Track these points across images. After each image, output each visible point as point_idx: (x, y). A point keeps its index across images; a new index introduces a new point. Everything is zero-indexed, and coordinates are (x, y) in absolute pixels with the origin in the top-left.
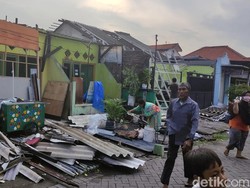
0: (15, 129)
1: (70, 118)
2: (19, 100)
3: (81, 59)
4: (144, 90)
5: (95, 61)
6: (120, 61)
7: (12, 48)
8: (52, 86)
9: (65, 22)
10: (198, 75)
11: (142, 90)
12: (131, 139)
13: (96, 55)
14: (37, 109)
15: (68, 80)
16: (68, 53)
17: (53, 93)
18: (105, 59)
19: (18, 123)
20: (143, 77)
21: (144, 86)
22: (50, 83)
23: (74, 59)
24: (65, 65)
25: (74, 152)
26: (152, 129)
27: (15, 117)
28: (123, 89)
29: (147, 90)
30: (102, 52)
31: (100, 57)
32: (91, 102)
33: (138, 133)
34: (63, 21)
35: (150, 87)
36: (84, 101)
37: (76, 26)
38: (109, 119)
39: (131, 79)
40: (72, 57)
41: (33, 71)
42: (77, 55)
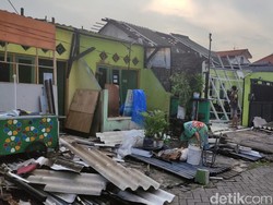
0: (13, 150)
1: (98, 135)
2: (22, 113)
3: (121, 63)
4: (196, 100)
5: (139, 66)
6: (168, 65)
7: (26, 48)
8: (81, 95)
9: (110, 22)
10: (266, 82)
11: (193, 100)
12: (171, 161)
13: (140, 58)
14: (46, 125)
15: (99, 88)
16: (103, 56)
17: (81, 104)
18: (151, 63)
19: (16, 143)
20: (194, 84)
21: (197, 95)
22: (78, 92)
23: (112, 63)
24: (100, 69)
25: (78, 184)
26: (198, 149)
27: (12, 136)
28: (172, 98)
29: (200, 100)
30: (148, 55)
31: (146, 61)
32: (130, 114)
33: (180, 154)
34: (107, 20)
35: (203, 97)
36: (121, 114)
37: (122, 26)
38: (147, 136)
39: (181, 87)
40: (109, 61)
41: (47, 76)
42: (116, 58)
